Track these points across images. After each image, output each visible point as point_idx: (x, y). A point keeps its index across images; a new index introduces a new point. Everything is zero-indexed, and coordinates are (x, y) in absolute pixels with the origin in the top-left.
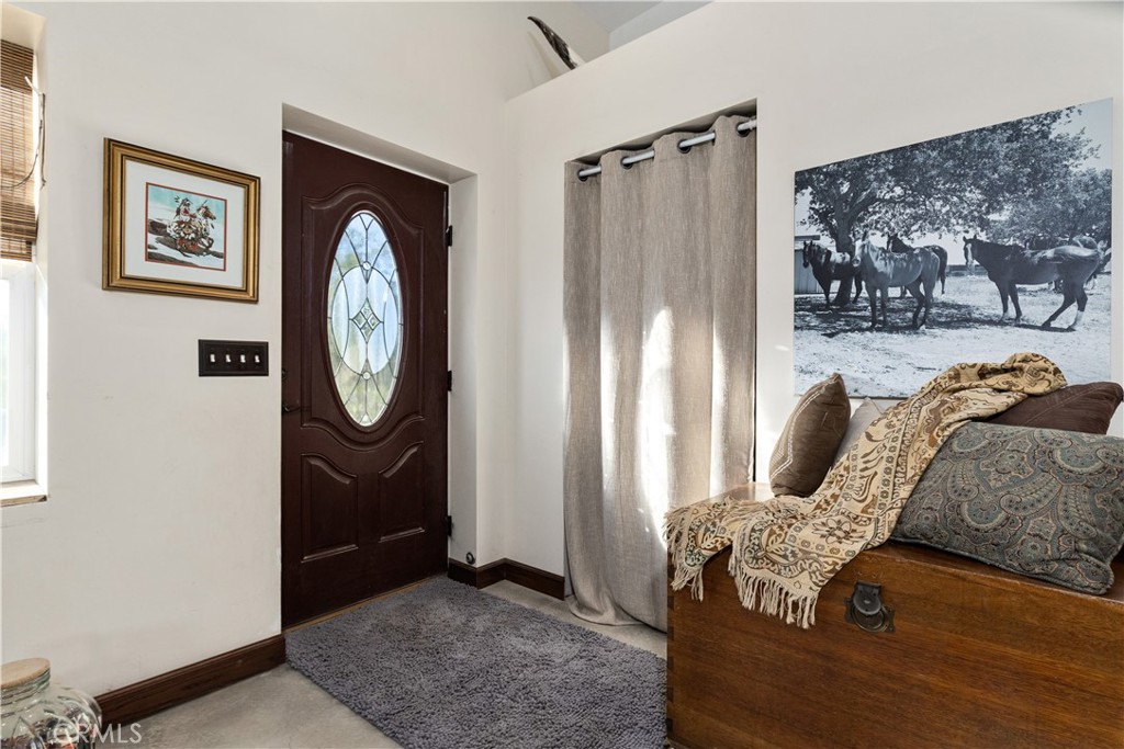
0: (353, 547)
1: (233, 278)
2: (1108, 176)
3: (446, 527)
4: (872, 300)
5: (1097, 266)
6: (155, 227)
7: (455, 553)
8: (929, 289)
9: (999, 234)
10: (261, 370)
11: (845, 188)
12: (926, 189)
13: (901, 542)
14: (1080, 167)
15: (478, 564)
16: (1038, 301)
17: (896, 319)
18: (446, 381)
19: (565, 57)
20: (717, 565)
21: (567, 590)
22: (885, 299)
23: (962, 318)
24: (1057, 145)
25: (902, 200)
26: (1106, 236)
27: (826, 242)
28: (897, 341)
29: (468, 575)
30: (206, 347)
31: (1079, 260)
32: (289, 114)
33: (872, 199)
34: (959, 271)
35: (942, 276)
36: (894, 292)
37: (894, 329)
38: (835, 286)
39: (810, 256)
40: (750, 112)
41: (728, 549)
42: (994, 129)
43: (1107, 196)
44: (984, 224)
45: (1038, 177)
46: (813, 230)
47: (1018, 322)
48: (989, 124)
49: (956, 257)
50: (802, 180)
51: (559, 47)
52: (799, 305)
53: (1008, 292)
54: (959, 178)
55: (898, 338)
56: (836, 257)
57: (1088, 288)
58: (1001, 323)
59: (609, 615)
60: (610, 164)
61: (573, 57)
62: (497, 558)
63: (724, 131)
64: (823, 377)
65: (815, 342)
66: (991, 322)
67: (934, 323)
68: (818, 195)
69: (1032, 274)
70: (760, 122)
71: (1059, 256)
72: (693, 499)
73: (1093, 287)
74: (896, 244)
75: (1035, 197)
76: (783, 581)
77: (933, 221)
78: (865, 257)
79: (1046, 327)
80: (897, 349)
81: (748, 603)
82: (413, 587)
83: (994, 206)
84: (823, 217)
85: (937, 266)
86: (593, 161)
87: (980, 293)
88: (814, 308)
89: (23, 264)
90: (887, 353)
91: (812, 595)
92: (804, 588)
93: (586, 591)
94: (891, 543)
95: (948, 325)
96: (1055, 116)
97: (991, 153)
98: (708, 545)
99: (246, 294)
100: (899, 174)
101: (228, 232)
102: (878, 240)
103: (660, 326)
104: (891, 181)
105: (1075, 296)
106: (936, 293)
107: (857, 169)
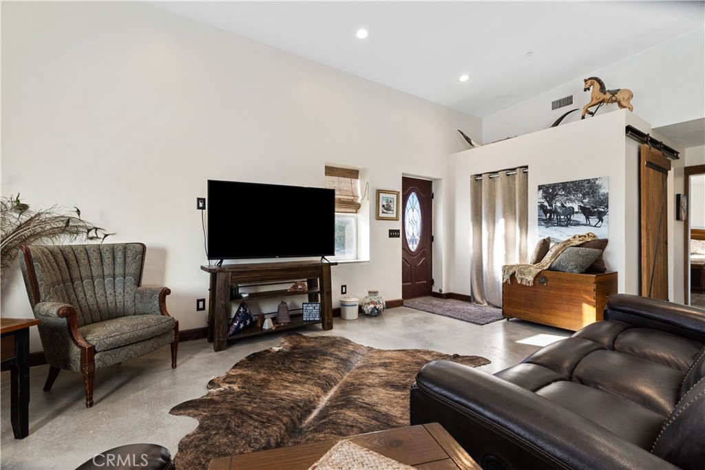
0: (410, 283)
1: (394, 216)
2: (608, 194)
3: (432, 282)
4: (557, 219)
5: (604, 213)
6: (383, 206)
7: (435, 289)
8: (570, 216)
9: (586, 205)
10: (399, 236)
11: (551, 191)
12: (569, 193)
13: (550, 269)
14: (602, 191)
15: (443, 292)
16: (593, 220)
17: (563, 224)
18: (432, 239)
19: (471, 143)
20: (513, 276)
21: (472, 299)
22: (560, 219)
23: (578, 224)
24: (597, 186)
25: (564, 195)
26: (607, 207)
27: (546, 204)
28: (563, 229)
29: (439, 296)
30: (390, 231)
31: (602, 212)
32: (403, 174)
33: (557, 194)
34: (577, 213)
35: (573, 214)
36: (562, 217)
37: (562, 226)
38: (548, 215)
39: (542, 207)
40: (527, 167)
41: (515, 272)
42: (584, 180)
43: (607, 198)
44: (582, 202)
45: (594, 192)
46: (543, 201)
47: (589, 225)
48: (583, 179)
49: (576, 209)
50: (540, 188)
51: (468, 140)
52: (539, 219)
53: (587, 218)
54: (577, 191)
55: (563, 228)
56: (548, 208)
57: (603, 218)
58: (586, 225)
59: (486, 304)
60: (485, 178)
61: (473, 143)
62: (448, 292)
63: (518, 172)
64: (546, 237)
65: (543, 229)
66: (584, 225)
67: (571, 225)
68: (544, 192)
69: (592, 214)
70: (529, 170)
71: (598, 210)
72: (511, 263)
73: (605, 218)
74: (563, 206)
75: (593, 197)
76: (526, 278)
77: (571, 200)
78: (555, 208)
79: (595, 226)
80: (563, 231)
81: (519, 282)
82: (424, 298)
83: (585, 198)
84: (545, 198)
85: (572, 212)
86: (480, 175)
87: (581, 218)
88: (543, 220)
89: (355, 214)
90: (561, 232)
91: (532, 279)
92: (530, 278)
93: (478, 298)
94: (548, 269)
95: (575, 225)
96: (597, 179)
97: (584, 186)
98: (511, 272)
99: (397, 219)
100: (564, 189)
101: (394, 206)
102: (559, 204)
103: (501, 222)
104: (561, 190)
105: (601, 220)
106: (572, 218)
107: (554, 186)
